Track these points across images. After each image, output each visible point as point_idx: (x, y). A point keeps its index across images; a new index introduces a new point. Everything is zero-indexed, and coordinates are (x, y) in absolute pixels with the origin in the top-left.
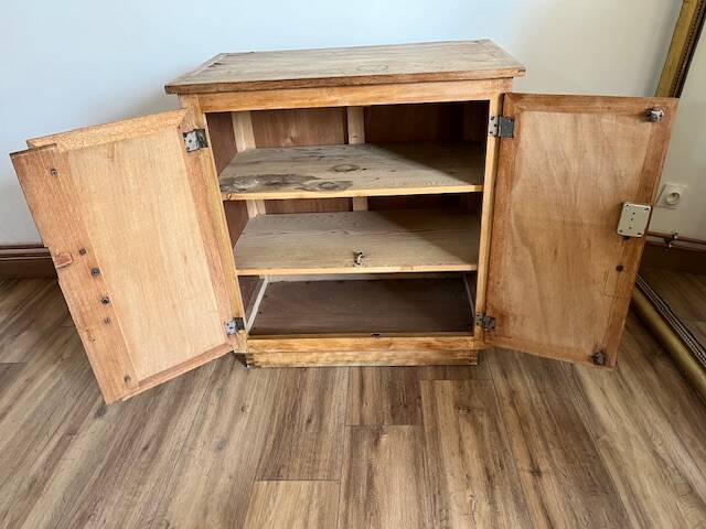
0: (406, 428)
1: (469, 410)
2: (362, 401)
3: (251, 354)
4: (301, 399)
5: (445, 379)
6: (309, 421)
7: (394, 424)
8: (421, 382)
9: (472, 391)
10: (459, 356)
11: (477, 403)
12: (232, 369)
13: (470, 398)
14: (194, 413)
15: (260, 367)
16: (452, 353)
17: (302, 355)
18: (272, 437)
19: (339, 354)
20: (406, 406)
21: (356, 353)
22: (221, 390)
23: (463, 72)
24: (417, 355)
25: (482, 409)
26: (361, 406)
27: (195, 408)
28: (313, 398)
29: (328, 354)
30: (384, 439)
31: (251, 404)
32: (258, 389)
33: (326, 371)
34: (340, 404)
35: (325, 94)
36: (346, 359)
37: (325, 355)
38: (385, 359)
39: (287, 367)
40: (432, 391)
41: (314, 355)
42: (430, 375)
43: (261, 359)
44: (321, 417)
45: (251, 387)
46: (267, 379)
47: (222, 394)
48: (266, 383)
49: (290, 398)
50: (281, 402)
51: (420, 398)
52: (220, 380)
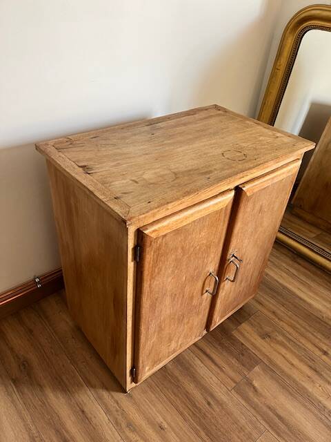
0: (257, 369)
1: (269, 336)
2: (219, 367)
6: (209, 404)
7: (250, 371)
8: (233, 333)
9: (259, 323)
11: (268, 329)
13: (261, 328)
18: (203, 434)
20: (243, 355)
25: (273, 331)
26: (223, 371)
28: (193, 385)
30: (256, 384)
31: (162, 420)
32: (154, 405)
34: (211, 378)
40: (241, 333)
44: (212, 396)
45: (147, 407)
46: (150, 393)
47: (134, 428)
48: (153, 396)
49: (180, 396)
50: (178, 402)
51: (243, 344)
52: (120, 417)
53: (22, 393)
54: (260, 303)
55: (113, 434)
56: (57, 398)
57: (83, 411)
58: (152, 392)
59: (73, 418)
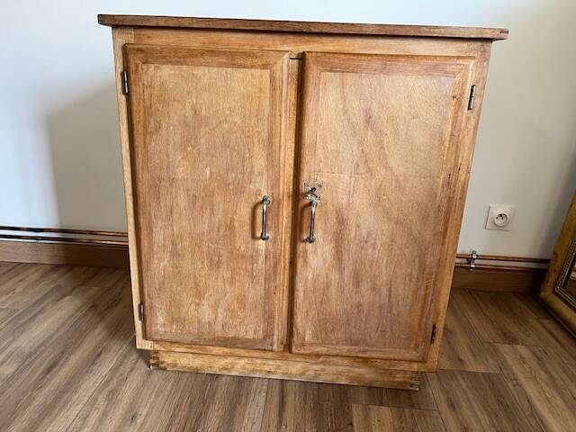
2: (280, 422)
3: (157, 352)
4: (206, 414)
5: (381, 404)
8: (354, 406)
9: (415, 423)
10: (399, 378)
12: (132, 369)
14: (72, 417)
15: (165, 369)
16: (390, 373)
17: (216, 359)
19: (259, 361)
21: (279, 363)
22: (113, 392)
23: (437, 27)
24: (349, 371)
26: (279, 428)
27: (75, 413)
28: (221, 413)
29: (246, 360)
31: (144, 413)
32: (157, 396)
33: (242, 382)
34: (253, 423)
35: (278, 42)
36: (267, 368)
37: (242, 362)
38: (312, 373)
39: (196, 373)
40: (367, 417)
41: (229, 360)
42: (363, 397)
43: (167, 359)
45: (150, 391)
46: (170, 384)
47: (112, 398)
48: (169, 388)
49: (194, 410)
50: (182, 414)
51: (351, 424)
52: (115, 380)
53: (85, 315)
54: (452, 405)
55: (90, 388)
56: (99, 334)
57: (99, 355)
58: (173, 385)
59: (86, 354)
